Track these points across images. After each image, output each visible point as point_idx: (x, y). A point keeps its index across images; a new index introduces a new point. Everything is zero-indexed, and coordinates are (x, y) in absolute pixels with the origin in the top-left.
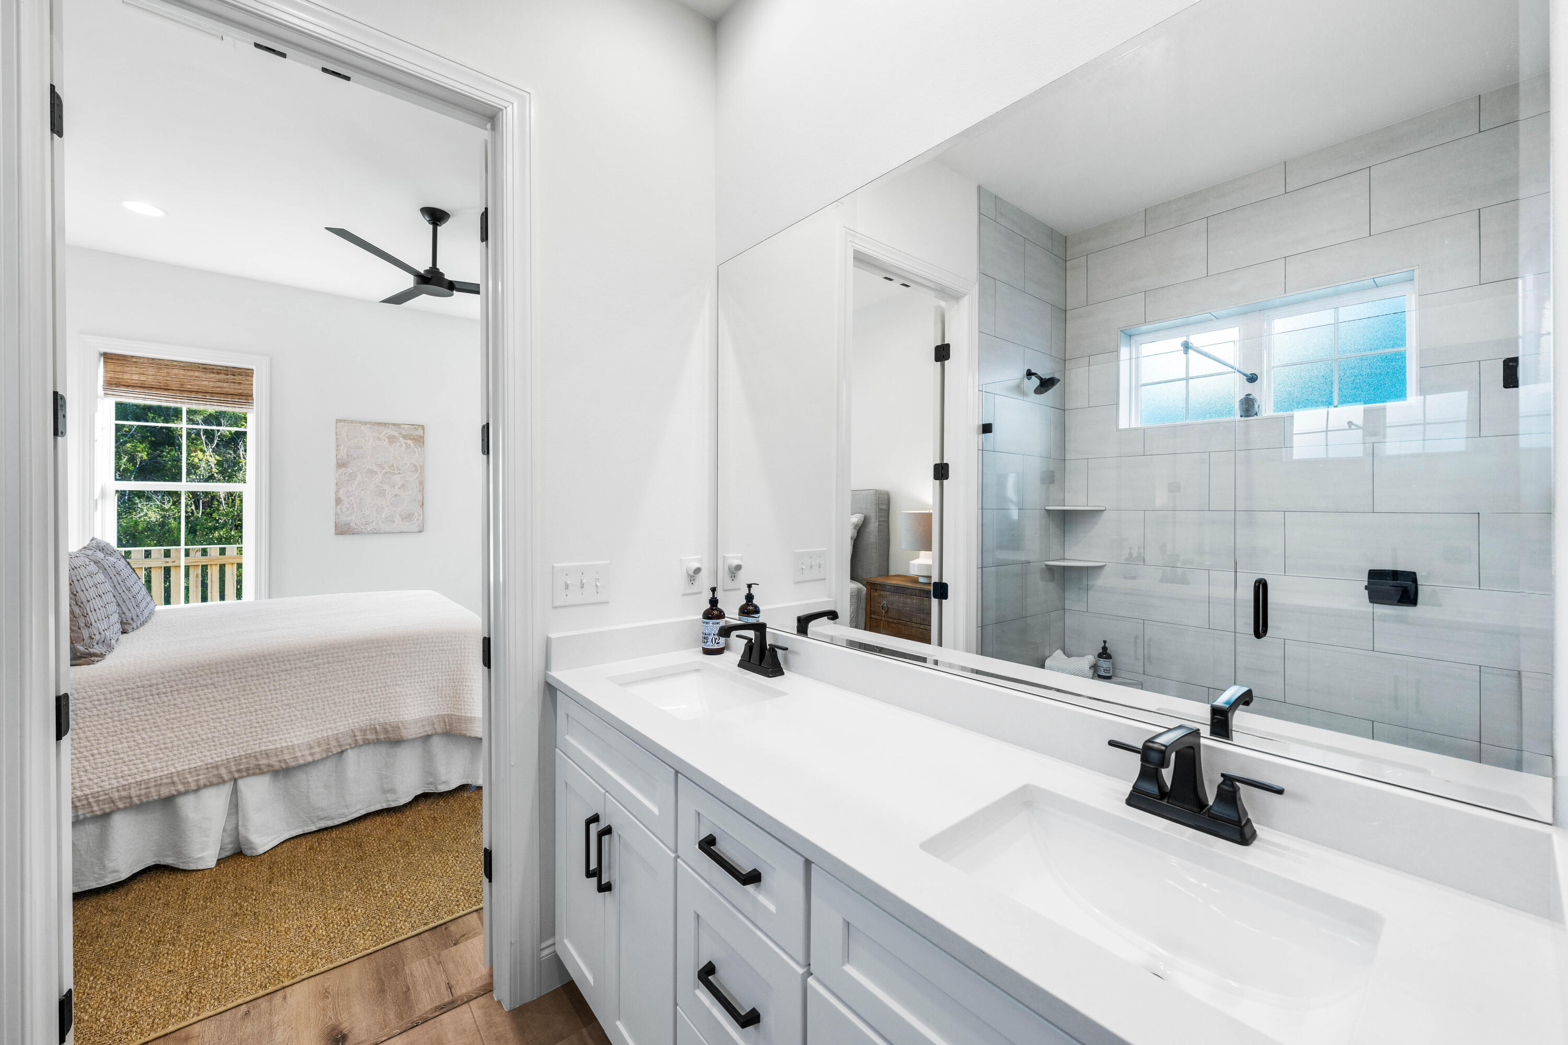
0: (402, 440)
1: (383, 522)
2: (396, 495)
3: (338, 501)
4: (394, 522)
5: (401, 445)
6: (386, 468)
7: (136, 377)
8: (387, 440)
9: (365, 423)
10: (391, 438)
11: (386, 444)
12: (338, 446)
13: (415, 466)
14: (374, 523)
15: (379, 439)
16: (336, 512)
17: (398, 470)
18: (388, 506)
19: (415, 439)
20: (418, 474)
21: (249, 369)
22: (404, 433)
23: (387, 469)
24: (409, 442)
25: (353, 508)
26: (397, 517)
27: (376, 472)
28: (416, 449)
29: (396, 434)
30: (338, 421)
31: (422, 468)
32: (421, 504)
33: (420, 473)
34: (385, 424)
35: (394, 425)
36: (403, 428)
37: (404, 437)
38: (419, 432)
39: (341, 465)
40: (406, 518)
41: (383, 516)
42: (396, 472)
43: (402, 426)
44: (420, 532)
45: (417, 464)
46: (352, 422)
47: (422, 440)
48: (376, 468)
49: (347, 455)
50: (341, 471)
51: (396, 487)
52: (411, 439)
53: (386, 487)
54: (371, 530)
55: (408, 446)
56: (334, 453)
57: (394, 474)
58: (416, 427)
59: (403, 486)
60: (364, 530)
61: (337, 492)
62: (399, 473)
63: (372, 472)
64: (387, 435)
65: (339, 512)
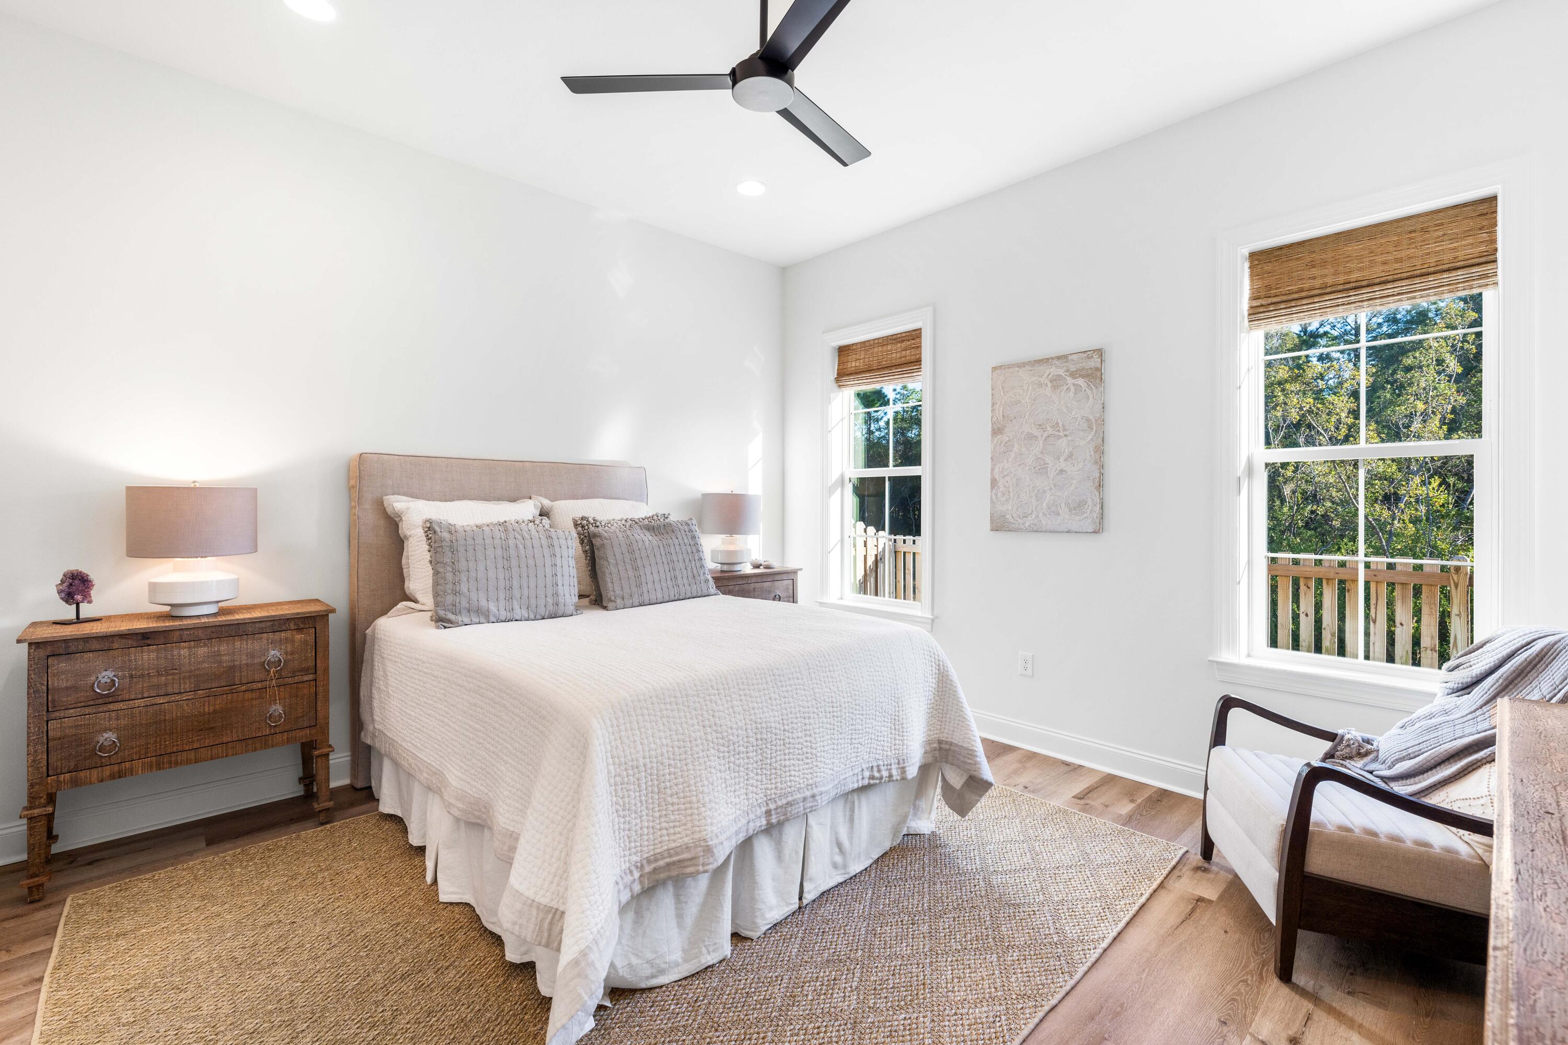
0: (1070, 380)
1: (1044, 514)
2: (1062, 471)
3: (994, 483)
4: (1058, 514)
5: (1068, 389)
6: (1049, 429)
7: (853, 364)
8: (1049, 385)
9: (1021, 365)
10: (1055, 380)
11: (1048, 391)
12: (993, 405)
13: (1088, 420)
14: (1033, 516)
15: (1040, 385)
16: (992, 499)
17: (1065, 430)
18: (1051, 489)
19: (1088, 375)
20: (1093, 433)
21: (917, 330)
22: (1073, 368)
23: (1050, 431)
24: (1081, 382)
25: (1009, 492)
26: (1063, 505)
27: (1036, 437)
28: (1089, 392)
29: (1061, 372)
30: (994, 369)
31: (1101, 422)
32: (1098, 484)
33: (1096, 431)
34: (1048, 359)
35: (1059, 358)
36: (1072, 360)
37: (1073, 375)
38: (1095, 362)
39: (997, 431)
40: (1075, 509)
41: (1045, 504)
42: (1061, 434)
43: (1070, 357)
44: (1095, 532)
45: (1091, 417)
46: (1009, 366)
47: (1099, 374)
48: (1035, 432)
49: (1003, 416)
50: (996, 440)
51: (1062, 459)
52: (1083, 376)
53: (1048, 459)
54: (1030, 526)
55: (1078, 387)
56: (990, 415)
57: (1059, 437)
58: (1088, 354)
59: (1071, 455)
60: (1022, 526)
61: (993, 470)
62: (1066, 436)
63: (1031, 437)
64: (1050, 377)
65: (994, 498)
